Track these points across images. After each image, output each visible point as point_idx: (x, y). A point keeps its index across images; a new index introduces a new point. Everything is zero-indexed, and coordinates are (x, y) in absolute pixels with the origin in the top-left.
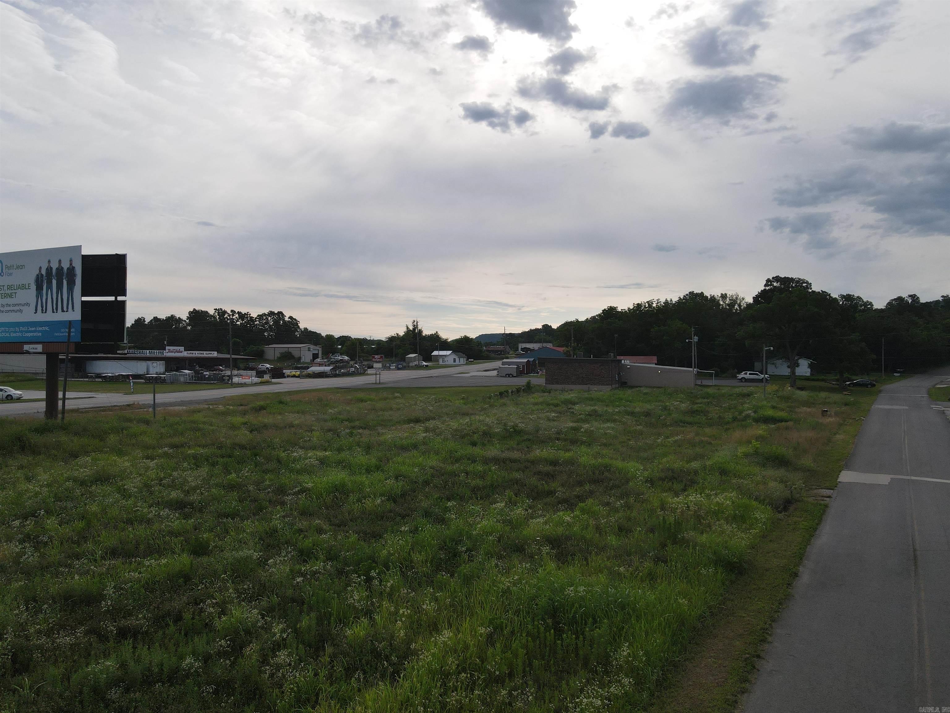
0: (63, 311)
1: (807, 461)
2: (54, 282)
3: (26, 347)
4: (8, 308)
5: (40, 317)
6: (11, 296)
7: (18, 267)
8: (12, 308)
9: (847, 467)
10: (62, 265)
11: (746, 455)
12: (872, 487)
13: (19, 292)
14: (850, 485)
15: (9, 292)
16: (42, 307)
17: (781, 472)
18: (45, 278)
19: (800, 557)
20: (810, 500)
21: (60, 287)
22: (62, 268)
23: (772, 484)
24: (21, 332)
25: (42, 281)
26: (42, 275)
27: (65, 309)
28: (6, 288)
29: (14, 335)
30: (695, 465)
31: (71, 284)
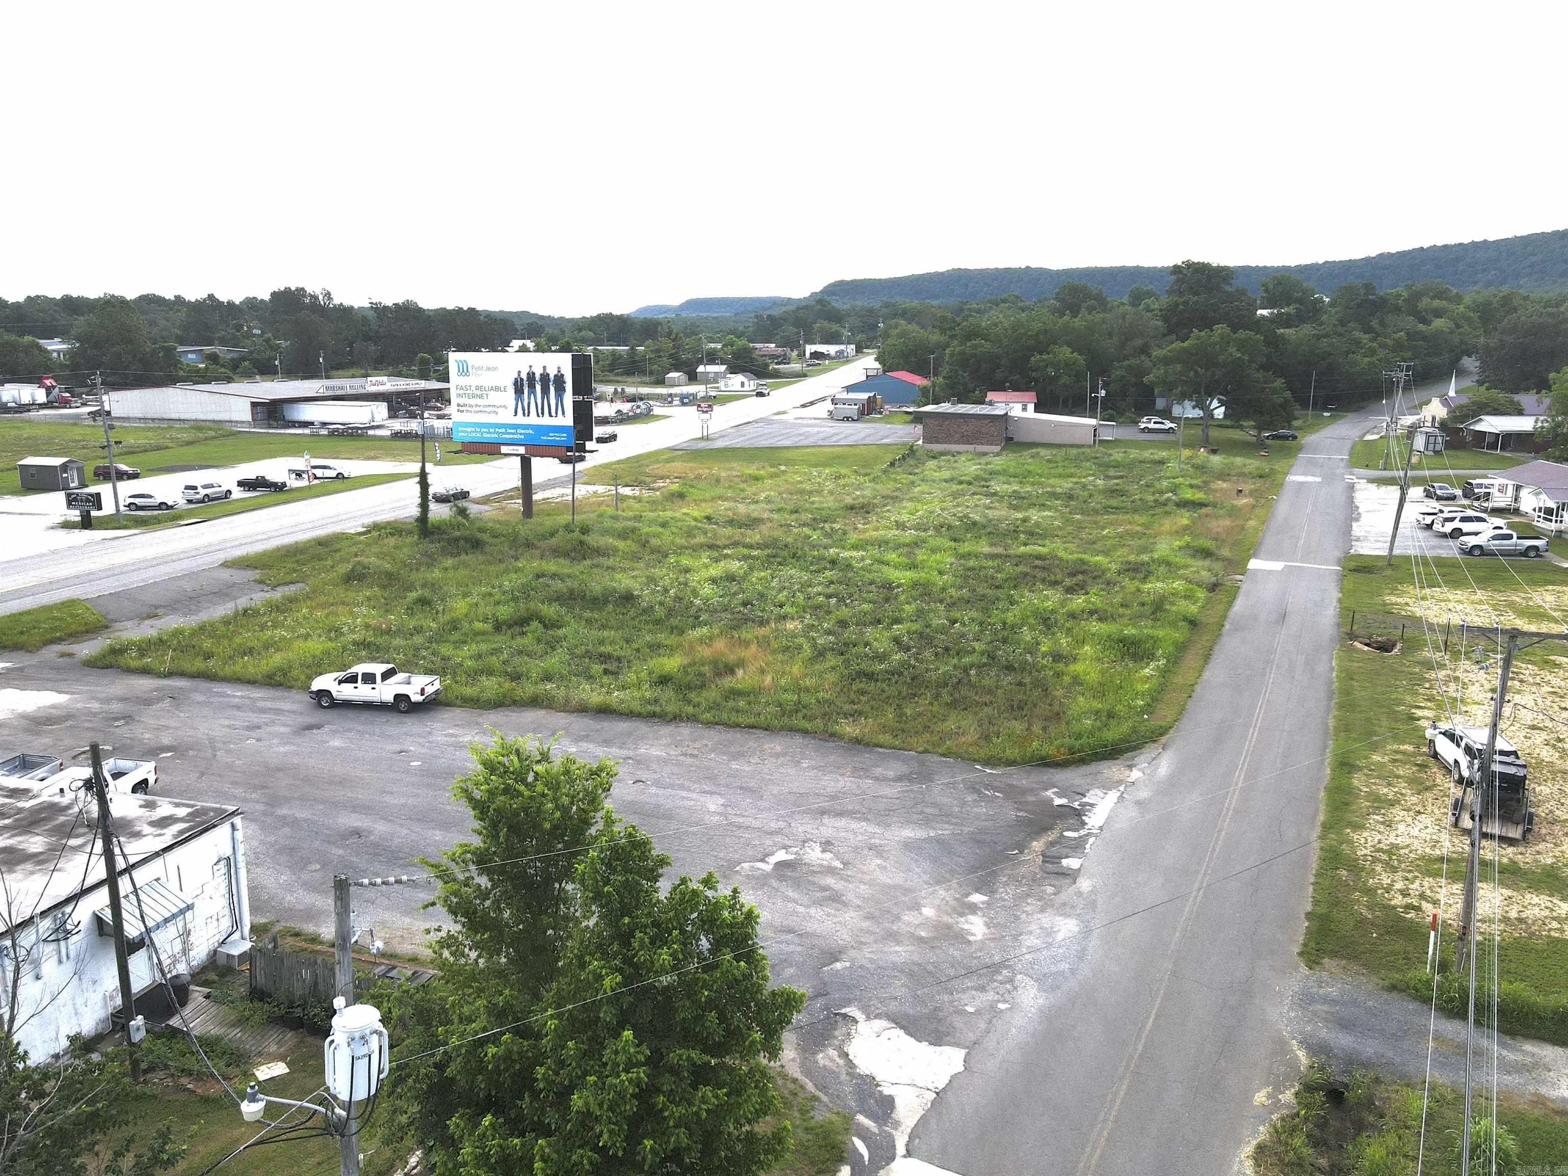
0: (550, 416)
1: (1225, 552)
2: (538, 388)
3: (504, 449)
4: (478, 409)
5: (520, 419)
6: (481, 397)
7: (488, 369)
8: (481, 409)
9: (1255, 555)
10: (548, 371)
11: (1180, 548)
12: (1270, 572)
13: (492, 393)
14: (1256, 571)
15: (479, 392)
16: (524, 410)
17: (1207, 563)
18: (525, 383)
19: (1224, 617)
20: (1229, 583)
21: (545, 391)
22: (548, 375)
23: (1203, 573)
24: (498, 433)
25: (522, 385)
26: (522, 380)
27: (553, 413)
28: (473, 388)
29: (489, 436)
30: (1145, 557)
31: (560, 389)
